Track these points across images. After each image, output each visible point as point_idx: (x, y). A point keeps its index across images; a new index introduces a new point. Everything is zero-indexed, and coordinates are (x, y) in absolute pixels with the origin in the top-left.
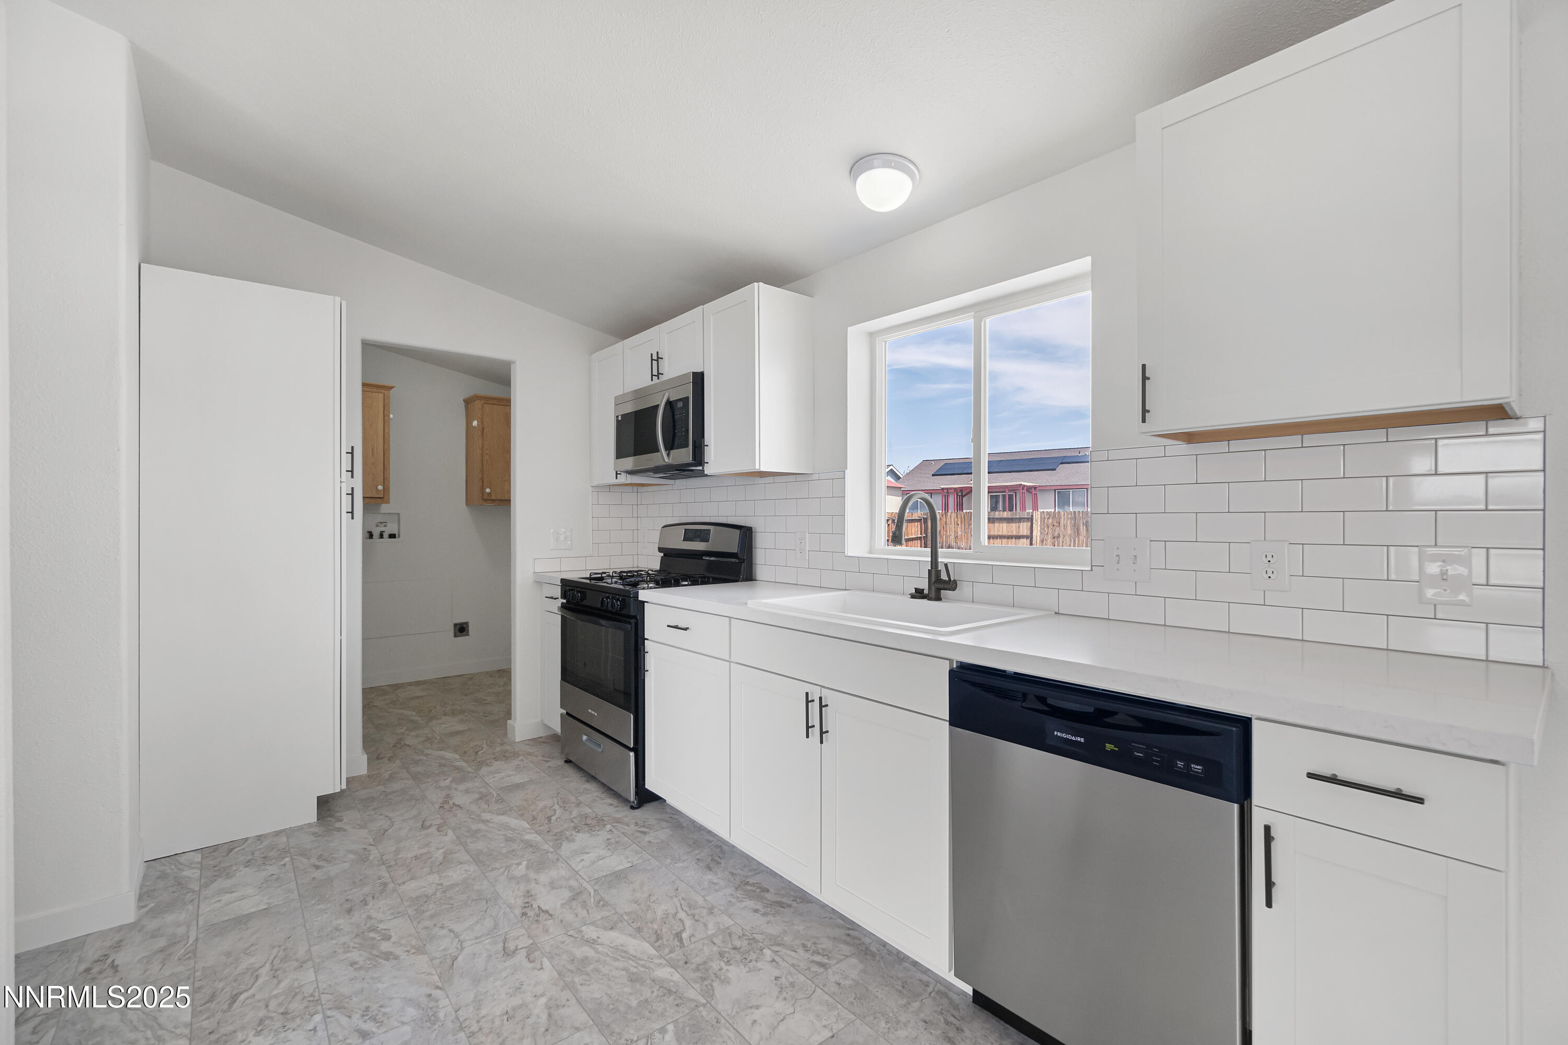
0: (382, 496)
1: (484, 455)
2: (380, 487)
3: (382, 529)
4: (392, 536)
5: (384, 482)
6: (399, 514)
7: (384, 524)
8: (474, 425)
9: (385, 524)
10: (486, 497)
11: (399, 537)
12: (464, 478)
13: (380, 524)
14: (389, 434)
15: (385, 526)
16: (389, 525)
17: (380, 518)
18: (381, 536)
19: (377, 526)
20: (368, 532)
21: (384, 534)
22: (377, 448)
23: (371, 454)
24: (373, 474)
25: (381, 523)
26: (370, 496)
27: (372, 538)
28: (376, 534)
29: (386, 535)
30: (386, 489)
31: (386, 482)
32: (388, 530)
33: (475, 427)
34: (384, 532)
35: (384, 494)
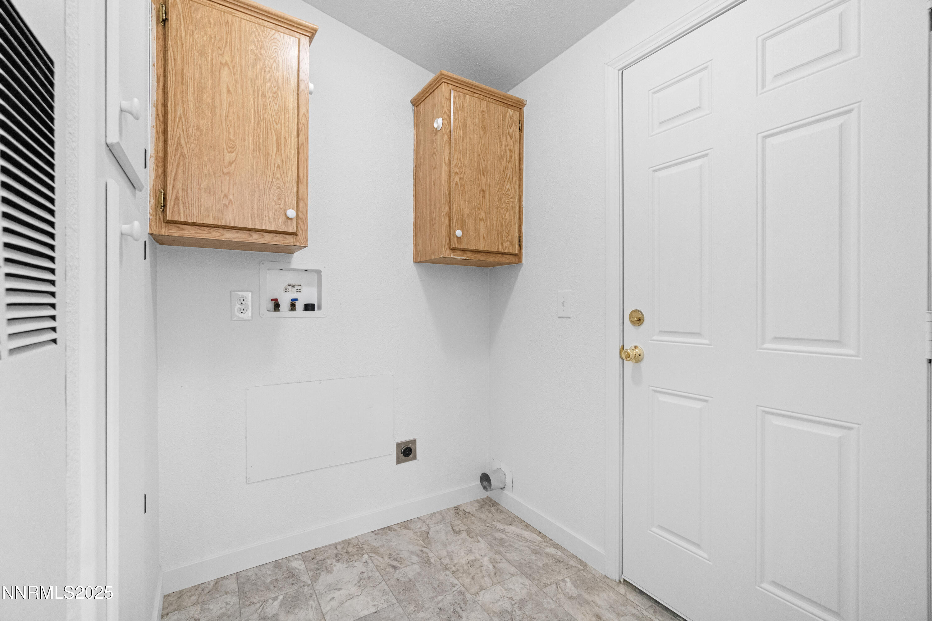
0: (294, 231)
1: (452, 175)
2: (291, 213)
3: (295, 295)
4: (309, 307)
5: (298, 206)
6: (319, 272)
7: (297, 287)
8: (436, 126)
9: (299, 287)
10: (454, 245)
11: (320, 308)
12: (411, 221)
13: (290, 287)
14: (306, 116)
15: (299, 291)
16: (304, 289)
17: (291, 278)
18: (293, 306)
19: (286, 290)
20: (272, 300)
21: (297, 303)
22: (286, 141)
23: (275, 149)
24: (279, 188)
25: (293, 286)
26: (273, 229)
27: (279, 310)
28: (285, 304)
29: (300, 306)
30: (301, 218)
31: (301, 203)
32: (303, 299)
33: (436, 131)
34: (297, 300)
35: (297, 227)
